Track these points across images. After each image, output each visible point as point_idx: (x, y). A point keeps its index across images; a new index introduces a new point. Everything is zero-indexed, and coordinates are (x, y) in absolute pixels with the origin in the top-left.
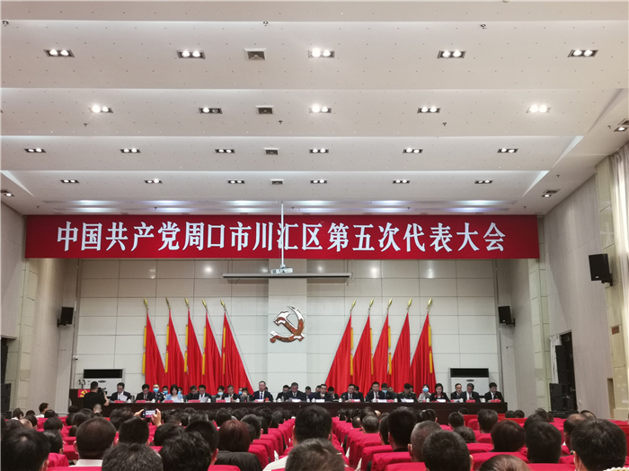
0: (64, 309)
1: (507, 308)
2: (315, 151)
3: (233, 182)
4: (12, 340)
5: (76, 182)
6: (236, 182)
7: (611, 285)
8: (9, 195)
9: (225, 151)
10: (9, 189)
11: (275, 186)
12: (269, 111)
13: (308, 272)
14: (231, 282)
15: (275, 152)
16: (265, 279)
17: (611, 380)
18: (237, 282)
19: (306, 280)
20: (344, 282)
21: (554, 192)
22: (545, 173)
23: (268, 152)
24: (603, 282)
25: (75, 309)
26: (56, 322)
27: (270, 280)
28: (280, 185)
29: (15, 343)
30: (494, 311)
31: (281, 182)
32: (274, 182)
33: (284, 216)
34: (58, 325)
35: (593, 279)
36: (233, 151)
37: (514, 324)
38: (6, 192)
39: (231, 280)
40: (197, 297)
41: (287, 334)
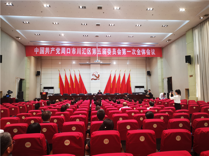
0: (37, 72)
1: (149, 71)
2: (111, 25)
4: (24, 79)
6: (85, 36)
7: (190, 64)
11: (96, 37)
12: (101, 8)
16: (89, 64)
17: (188, 89)
19: (100, 65)
20: (109, 65)
21: (170, 40)
22: (171, 34)
23: (97, 25)
25: (40, 72)
29: (24, 80)
30: (146, 72)
34: (36, 76)
35: (186, 62)
36: (86, 24)
37: (151, 75)
38: (19, 37)
39: (81, 64)
40: (72, 69)
41: (95, 78)
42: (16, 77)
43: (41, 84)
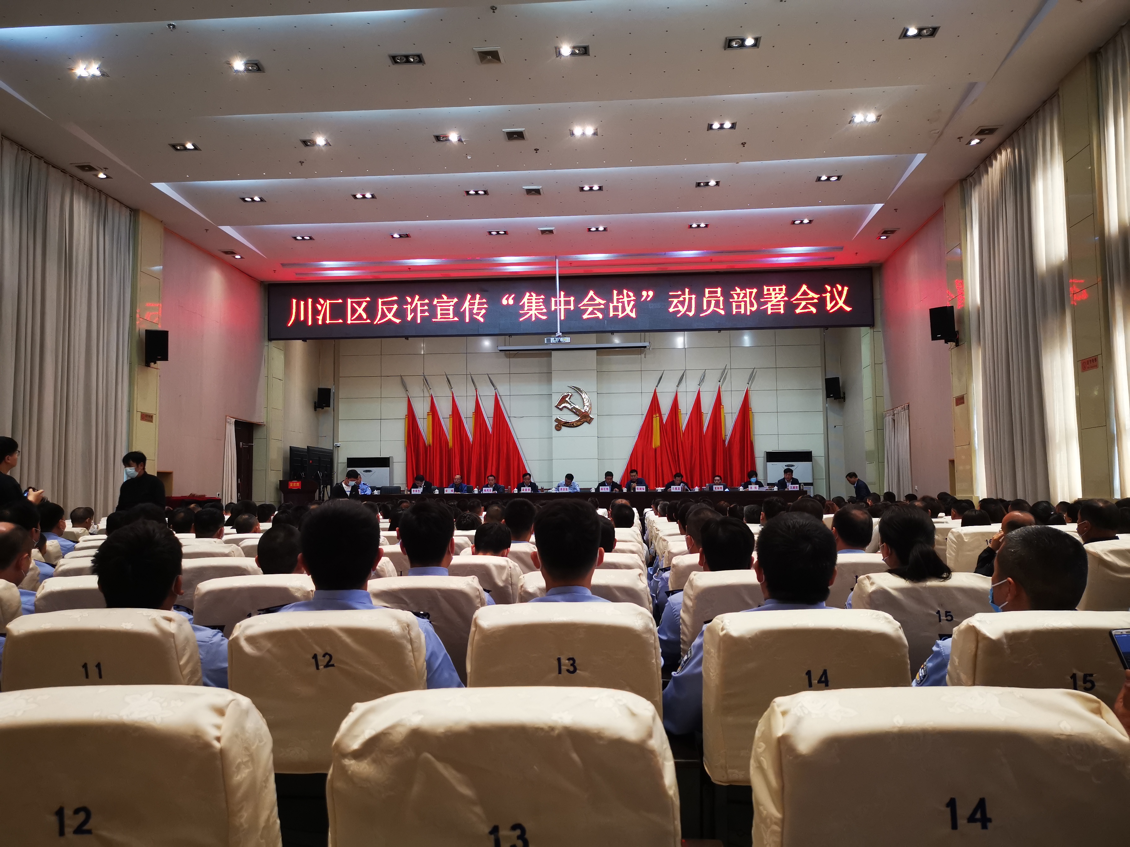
0: (320, 390)
1: (836, 380)
2: (587, 188)
3: (494, 233)
4: (259, 425)
5: (311, 238)
6: (498, 233)
7: (957, 345)
8: (238, 257)
9: (477, 193)
10: (235, 250)
11: (545, 235)
12: (520, 135)
13: (597, 344)
14: (509, 357)
15: (537, 192)
16: (548, 352)
17: (952, 462)
18: (515, 356)
19: (595, 352)
20: (641, 353)
21: (892, 232)
22: (878, 207)
23: (529, 192)
24: (946, 342)
25: (333, 391)
26: (313, 405)
27: (553, 352)
28: (551, 235)
29: (261, 429)
30: (820, 384)
31: (551, 232)
32: (543, 232)
33: (560, 277)
34: (315, 410)
35: (934, 338)
36: (486, 193)
37: (844, 398)
38: (233, 253)
39: (509, 354)
40: (471, 375)
41: (573, 418)
42: (226, 416)
43: (336, 444)
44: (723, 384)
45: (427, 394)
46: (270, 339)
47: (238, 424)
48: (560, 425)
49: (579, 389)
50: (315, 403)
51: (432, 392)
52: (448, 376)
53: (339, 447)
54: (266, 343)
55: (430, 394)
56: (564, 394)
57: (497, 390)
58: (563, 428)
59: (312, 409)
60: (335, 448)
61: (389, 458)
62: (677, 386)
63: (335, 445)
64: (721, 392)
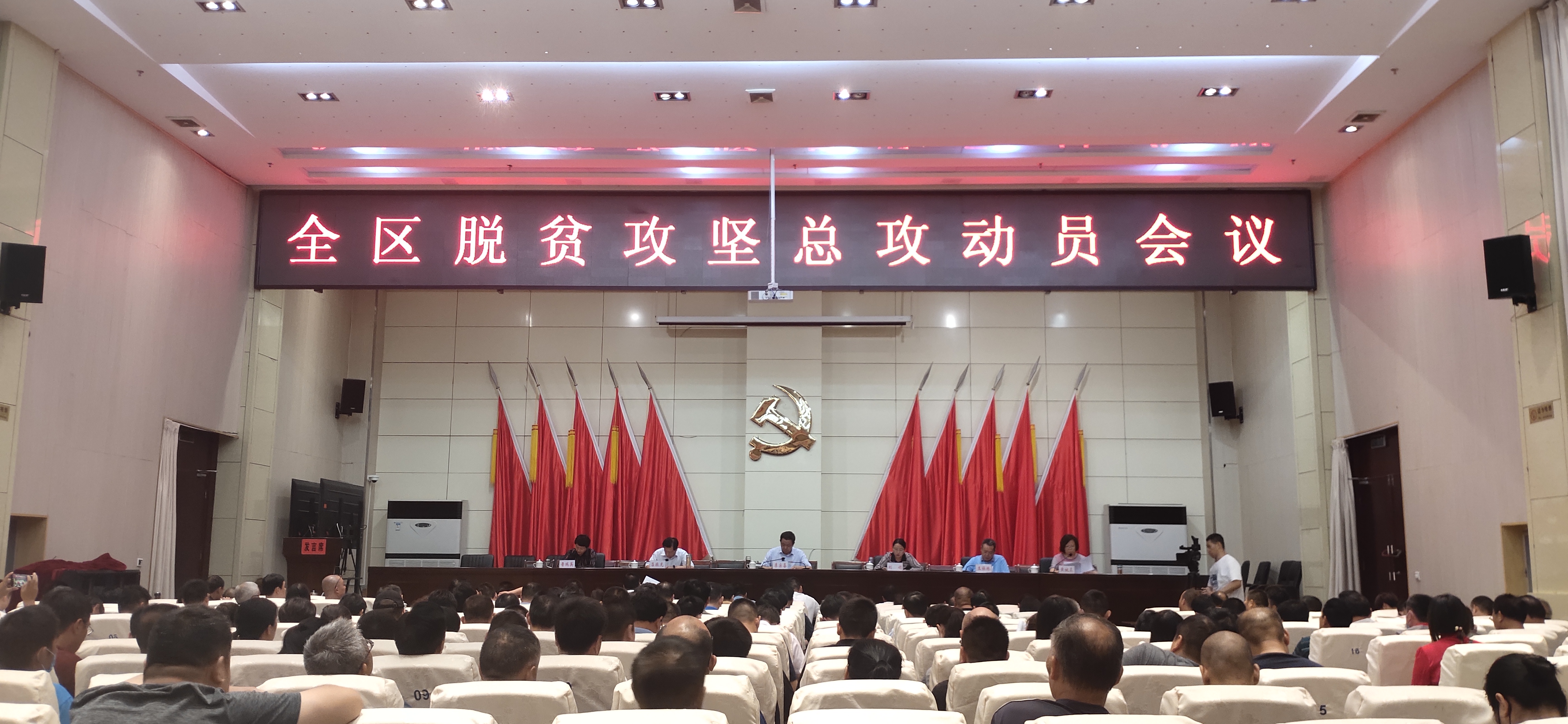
0: (347, 382)
1: (1229, 386)
3: (665, 97)
4: (230, 438)
5: (333, 97)
6: (672, 96)
7: (1533, 309)
8: (202, 133)
9: (641, 4)
11: (757, 105)
13: (823, 315)
14: (674, 334)
15: (755, 4)
16: (740, 328)
17: (1519, 530)
18: (684, 334)
19: (819, 329)
20: (895, 334)
21: (1371, 117)
22: (1365, 61)
23: (740, 4)
24: (1516, 303)
25: (369, 385)
26: (333, 409)
27: (749, 329)
28: (767, 105)
29: (233, 446)
30: (1199, 394)
31: (768, 97)
32: (754, 97)
33: (777, 193)
34: (337, 416)
35: (1494, 293)
37: (1241, 418)
39: (675, 329)
40: (608, 363)
41: (782, 441)
42: (164, 418)
43: (371, 476)
44: (1032, 389)
45: (532, 395)
46: (258, 287)
47: (186, 433)
48: (759, 451)
49: (791, 391)
50: (337, 405)
51: (540, 390)
52: (569, 364)
53: (375, 481)
54: (251, 295)
55: (537, 394)
56: (768, 399)
57: (653, 390)
58: (764, 456)
59: (333, 416)
60: (367, 483)
61: (462, 502)
62: (956, 390)
63: (368, 478)
64: (1030, 403)
